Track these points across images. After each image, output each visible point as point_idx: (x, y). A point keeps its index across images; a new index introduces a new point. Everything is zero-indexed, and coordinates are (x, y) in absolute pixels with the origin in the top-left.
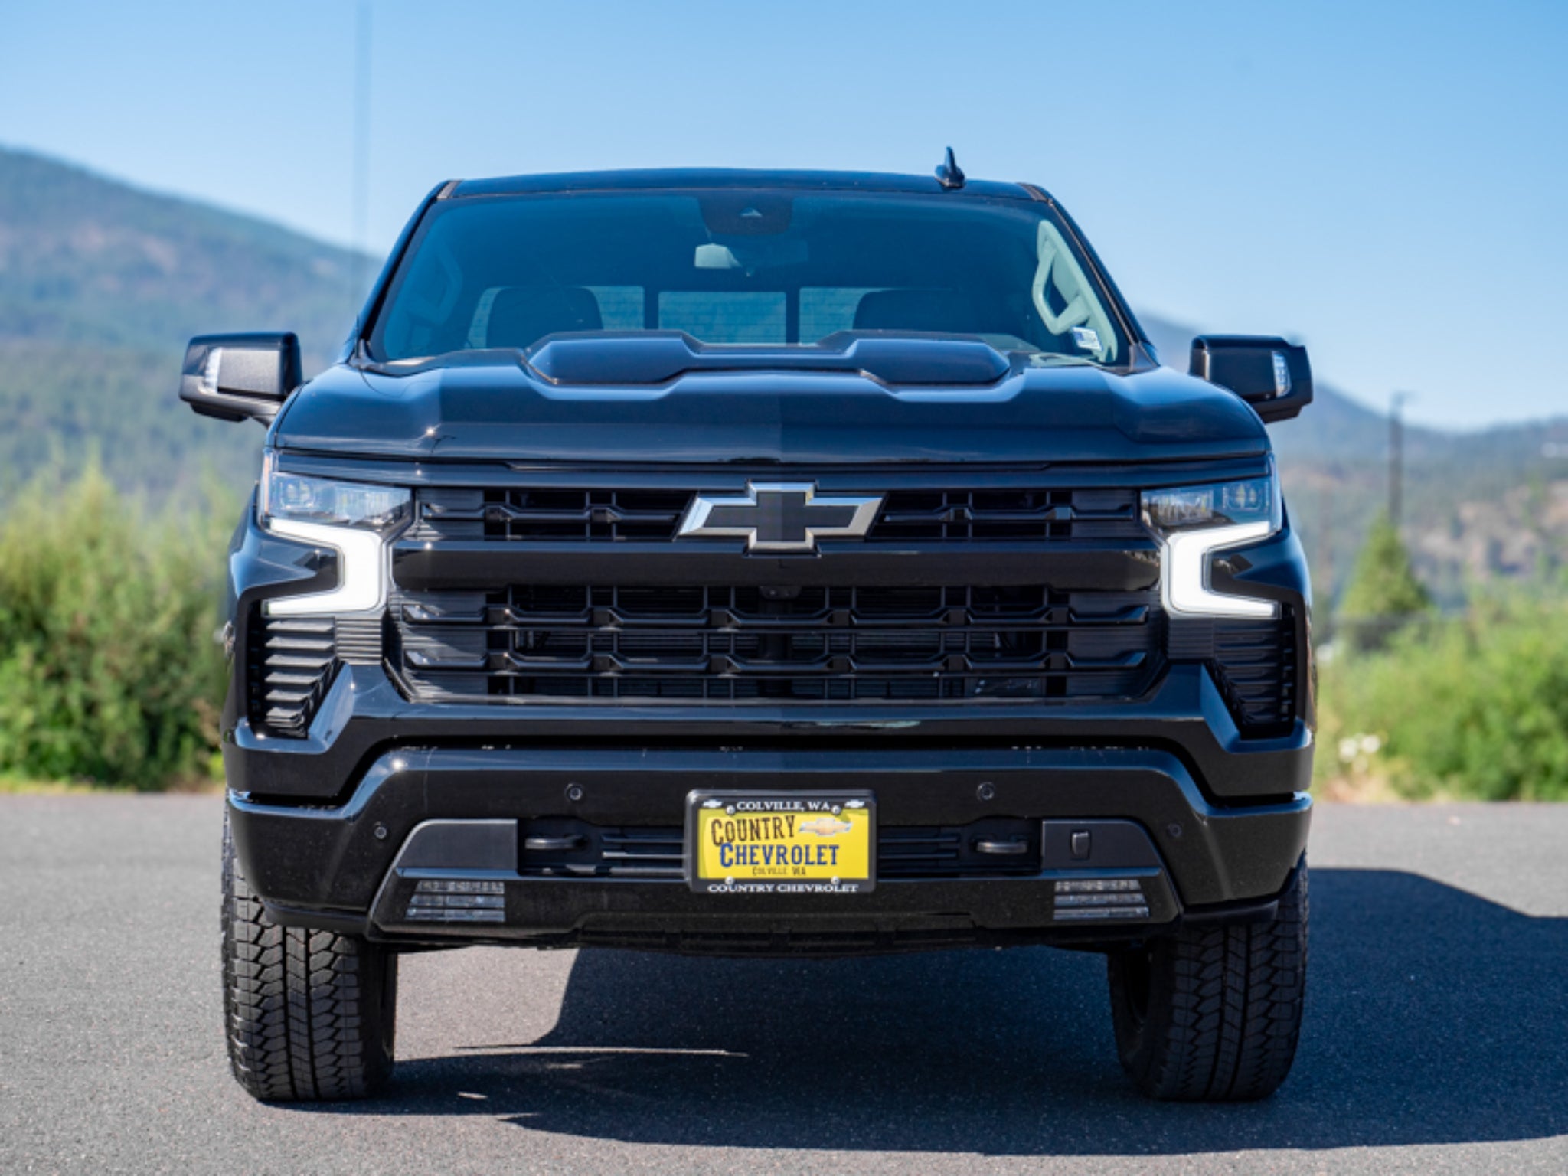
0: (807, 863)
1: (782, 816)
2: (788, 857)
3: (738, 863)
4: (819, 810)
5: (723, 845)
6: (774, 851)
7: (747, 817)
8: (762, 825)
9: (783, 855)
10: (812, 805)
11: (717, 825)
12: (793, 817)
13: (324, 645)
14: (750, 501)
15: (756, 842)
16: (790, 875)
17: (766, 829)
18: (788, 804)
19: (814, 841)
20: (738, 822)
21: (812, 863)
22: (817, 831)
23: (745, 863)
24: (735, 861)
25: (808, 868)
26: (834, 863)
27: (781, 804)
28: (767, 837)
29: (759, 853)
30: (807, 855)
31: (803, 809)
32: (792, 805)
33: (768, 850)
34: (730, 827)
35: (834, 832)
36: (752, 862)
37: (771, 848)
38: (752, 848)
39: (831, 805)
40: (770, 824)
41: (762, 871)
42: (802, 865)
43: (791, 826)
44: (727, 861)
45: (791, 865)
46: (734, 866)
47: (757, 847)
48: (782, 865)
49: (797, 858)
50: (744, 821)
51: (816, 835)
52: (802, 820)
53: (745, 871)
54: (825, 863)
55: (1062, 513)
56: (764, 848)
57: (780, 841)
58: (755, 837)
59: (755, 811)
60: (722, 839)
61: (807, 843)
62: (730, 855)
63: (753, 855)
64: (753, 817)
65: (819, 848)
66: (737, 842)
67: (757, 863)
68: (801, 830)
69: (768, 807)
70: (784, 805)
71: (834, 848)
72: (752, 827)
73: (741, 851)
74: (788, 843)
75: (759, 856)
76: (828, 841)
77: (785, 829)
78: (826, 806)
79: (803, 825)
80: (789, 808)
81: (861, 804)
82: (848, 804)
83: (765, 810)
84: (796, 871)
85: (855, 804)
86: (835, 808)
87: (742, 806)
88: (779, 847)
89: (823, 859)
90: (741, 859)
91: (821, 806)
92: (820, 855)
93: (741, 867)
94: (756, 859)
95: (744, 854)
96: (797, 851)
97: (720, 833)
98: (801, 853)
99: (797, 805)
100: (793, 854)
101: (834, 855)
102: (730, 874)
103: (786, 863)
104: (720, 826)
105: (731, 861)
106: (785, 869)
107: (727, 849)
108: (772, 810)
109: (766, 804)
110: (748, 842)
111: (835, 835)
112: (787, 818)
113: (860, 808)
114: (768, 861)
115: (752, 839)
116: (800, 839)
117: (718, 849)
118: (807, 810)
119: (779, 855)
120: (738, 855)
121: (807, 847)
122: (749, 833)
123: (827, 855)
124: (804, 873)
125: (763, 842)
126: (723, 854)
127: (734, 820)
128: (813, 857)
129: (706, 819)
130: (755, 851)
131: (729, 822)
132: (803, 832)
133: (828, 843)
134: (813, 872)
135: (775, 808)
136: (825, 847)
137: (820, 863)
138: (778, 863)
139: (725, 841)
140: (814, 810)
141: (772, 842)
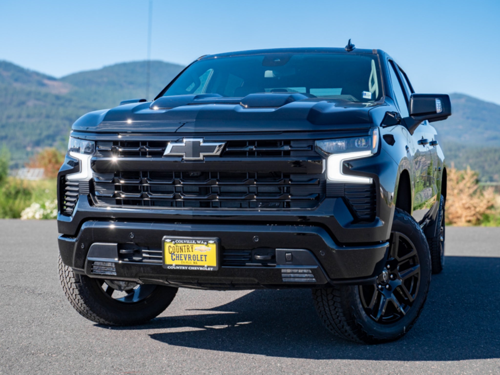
0: (198, 260)
1: (190, 245)
2: (192, 258)
3: (177, 260)
4: (200, 244)
5: (172, 254)
6: (187, 256)
7: (179, 245)
8: (183, 248)
9: (190, 257)
10: (199, 242)
11: (170, 247)
12: (193, 246)
13: (77, 189)
14: (183, 144)
15: (182, 253)
16: (192, 264)
17: (185, 249)
18: (191, 241)
19: (199, 253)
20: (176, 246)
21: (199, 260)
22: (200, 250)
23: (179, 260)
24: (176, 259)
25: (198, 262)
26: (206, 261)
27: (189, 241)
28: (185, 252)
29: (183, 256)
30: (197, 258)
31: (195, 243)
32: (192, 242)
33: (185, 256)
34: (174, 248)
35: (205, 250)
36: (181, 260)
37: (186, 255)
38: (181, 255)
39: (204, 242)
40: (186, 247)
41: (184, 262)
42: (196, 261)
43: (192, 248)
44: (173, 259)
45: (193, 261)
46: (175, 260)
47: (182, 255)
48: (190, 261)
49: (194, 259)
50: (178, 246)
51: (200, 251)
52: (196, 246)
53: (179, 262)
54: (203, 261)
55: (287, 148)
56: (184, 255)
57: (189, 253)
58: (181, 251)
59: (181, 243)
60: (171, 252)
61: (197, 254)
62: (174, 257)
63: (181, 257)
64: (181, 245)
65: (201, 256)
66: (176, 253)
67: (182, 260)
68: (195, 250)
69: (185, 242)
70: (190, 242)
71: (206, 256)
72: (180, 248)
73: (177, 256)
74: (192, 254)
75: (183, 258)
76: (204, 253)
77: (190, 249)
78: (202, 242)
79: (196, 248)
80: (191, 242)
81: (213, 242)
82: (209, 242)
83: (184, 243)
84: (194, 263)
85: (211, 242)
86: (205, 243)
87: (177, 241)
88: (189, 255)
89: (202, 259)
90: (178, 258)
91: (201, 242)
92: (201, 258)
93: (178, 261)
94: (182, 258)
95: (178, 257)
96: (194, 256)
97: (171, 250)
98: (195, 257)
99: (194, 242)
100: (193, 257)
101: (205, 258)
102: (174, 263)
103: (191, 260)
104: (171, 248)
105: (174, 259)
106: (191, 262)
107: (173, 255)
108: (186, 243)
109: (184, 241)
110: (179, 253)
111: (205, 252)
112: (191, 246)
113: (213, 243)
114: (185, 259)
115: (181, 252)
116: (195, 253)
117: (171, 255)
118: (197, 243)
119: (189, 257)
120: (177, 257)
121: (197, 255)
122: (179, 250)
123: (203, 258)
124: (197, 263)
125: (184, 253)
126: (172, 257)
127: (175, 246)
128: (199, 259)
129: (167, 246)
130: (182, 256)
131: (174, 247)
132: (196, 250)
133: (204, 254)
134: (199, 263)
135: (187, 243)
136: (203, 255)
137: (201, 260)
138: (189, 260)
139: (172, 253)
140: (199, 244)
141: (186, 253)
